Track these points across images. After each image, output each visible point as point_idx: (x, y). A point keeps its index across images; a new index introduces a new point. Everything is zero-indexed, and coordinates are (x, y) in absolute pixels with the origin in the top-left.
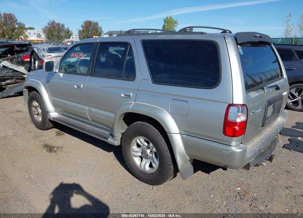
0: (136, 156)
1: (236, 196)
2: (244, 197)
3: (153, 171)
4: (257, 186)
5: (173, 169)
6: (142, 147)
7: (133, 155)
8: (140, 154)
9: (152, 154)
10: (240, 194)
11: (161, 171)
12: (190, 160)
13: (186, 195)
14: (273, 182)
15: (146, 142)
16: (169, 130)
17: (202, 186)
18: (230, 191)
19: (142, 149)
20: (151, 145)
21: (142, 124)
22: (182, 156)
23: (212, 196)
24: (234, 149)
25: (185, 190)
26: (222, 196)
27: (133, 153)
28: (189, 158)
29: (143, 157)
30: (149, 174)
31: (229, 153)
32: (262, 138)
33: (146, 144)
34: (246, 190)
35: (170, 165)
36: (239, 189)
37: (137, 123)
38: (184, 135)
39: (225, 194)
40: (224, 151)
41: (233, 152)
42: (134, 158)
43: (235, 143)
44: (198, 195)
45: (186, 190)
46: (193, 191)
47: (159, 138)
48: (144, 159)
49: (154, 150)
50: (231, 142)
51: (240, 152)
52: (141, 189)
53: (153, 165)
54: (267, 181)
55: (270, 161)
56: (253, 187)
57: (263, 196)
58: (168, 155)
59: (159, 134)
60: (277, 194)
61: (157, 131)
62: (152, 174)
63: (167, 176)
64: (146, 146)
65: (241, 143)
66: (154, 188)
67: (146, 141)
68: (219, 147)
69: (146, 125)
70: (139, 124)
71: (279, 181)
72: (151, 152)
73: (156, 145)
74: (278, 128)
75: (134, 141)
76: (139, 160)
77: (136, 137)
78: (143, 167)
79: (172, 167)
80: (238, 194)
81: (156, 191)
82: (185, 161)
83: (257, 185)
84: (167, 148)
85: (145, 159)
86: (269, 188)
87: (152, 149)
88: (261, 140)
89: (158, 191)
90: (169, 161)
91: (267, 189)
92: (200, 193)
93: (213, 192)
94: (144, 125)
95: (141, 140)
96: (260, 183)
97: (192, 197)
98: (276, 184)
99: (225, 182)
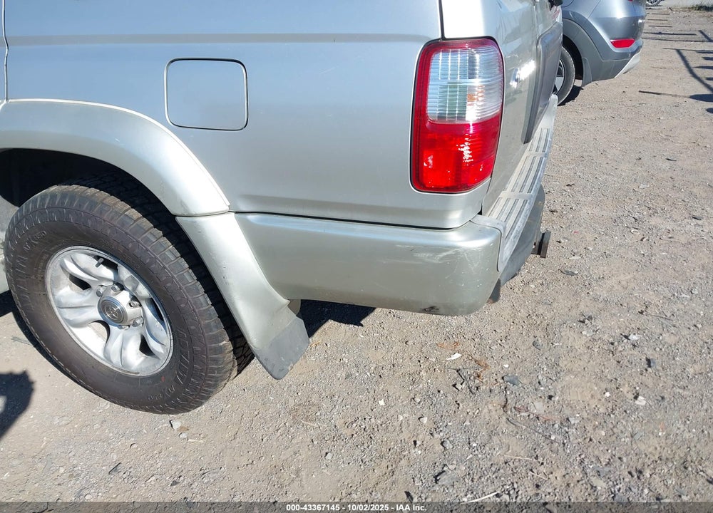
0: (80, 325)
1: (454, 386)
2: (477, 381)
3: (158, 366)
4: (504, 334)
5: (230, 347)
6: (95, 287)
7: (68, 321)
8: (95, 314)
9: (141, 305)
10: (464, 373)
11: (186, 364)
12: (290, 306)
13: (294, 423)
14: (541, 311)
15: (103, 263)
16: (183, 204)
17: (342, 374)
18: (432, 369)
19: (98, 294)
20: (125, 273)
21: (64, 195)
22: (257, 299)
23: (382, 403)
24: (455, 239)
25: (286, 402)
26: (412, 395)
27: (67, 316)
28: (286, 302)
29: (108, 321)
30: (143, 379)
31: (441, 259)
32: (516, 183)
33: (107, 273)
34: (477, 357)
35: (217, 339)
36: (457, 355)
37: (46, 195)
38: (251, 217)
39: (421, 386)
40: (422, 255)
41: (457, 253)
42: (75, 330)
43: (463, 216)
44: (335, 410)
45: (291, 404)
46: (314, 399)
47: (147, 240)
48: (113, 329)
49: (143, 291)
50: (443, 213)
51: (486, 248)
52: (123, 441)
53: (153, 344)
54: (523, 313)
55: (539, 253)
56: (495, 342)
57: (527, 364)
58: (203, 301)
59: (146, 223)
60: (565, 347)
61: (134, 213)
62: (156, 378)
63: (213, 377)
64: (109, 280)
65: (480, 213)
66: (177, 425)
67: (101, 260)
68: (399, 243)
69: (84, 198)
70: (53, 196)
71: (555, 305)
72: (134, 298)
73: (143, 272)
74: (545, 148)
75: (53, 269)
76: (99, 334)
77: (56, 251)
78: (116, 359)
79: (226, 343)
80: (456, 375)
81: (184, 436)
82: (271, 312)
83: (501, 332)
84: (189, 277)
85: (120, 327)
86: (538, 333)
87: (135, 289)
88: (517, 190)
89: (193, 431)
90: (208, 325)
91: (532, 340)
92: (340, 401)
93: (381, 388)
94: (73, 197)
95: (80, 260)
96: (509, 324)
97: (315, 425)
98: (549, 316)
99: (410, 343)
